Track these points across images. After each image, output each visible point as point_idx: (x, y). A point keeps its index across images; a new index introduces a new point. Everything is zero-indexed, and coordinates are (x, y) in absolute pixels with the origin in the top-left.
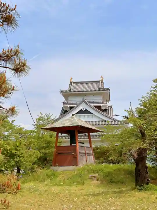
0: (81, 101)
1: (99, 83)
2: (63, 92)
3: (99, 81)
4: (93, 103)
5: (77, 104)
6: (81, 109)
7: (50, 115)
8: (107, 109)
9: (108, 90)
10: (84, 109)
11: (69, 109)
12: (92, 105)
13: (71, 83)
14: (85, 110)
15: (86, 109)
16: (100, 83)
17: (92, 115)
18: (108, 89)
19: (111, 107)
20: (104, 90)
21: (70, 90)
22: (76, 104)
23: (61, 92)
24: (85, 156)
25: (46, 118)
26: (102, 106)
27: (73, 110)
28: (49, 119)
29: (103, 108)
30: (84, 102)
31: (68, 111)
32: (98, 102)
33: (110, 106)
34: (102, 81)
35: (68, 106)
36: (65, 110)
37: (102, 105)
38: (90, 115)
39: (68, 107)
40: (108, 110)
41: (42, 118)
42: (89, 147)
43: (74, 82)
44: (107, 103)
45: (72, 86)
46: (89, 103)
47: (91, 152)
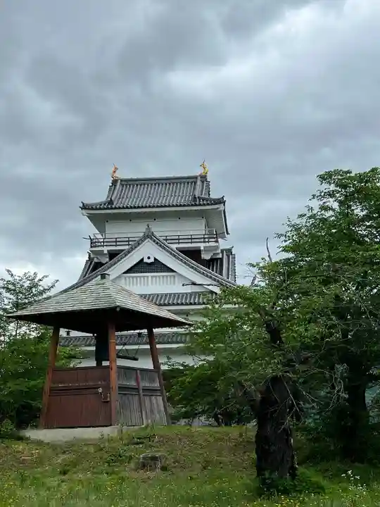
0: (142, 235)
1: (195, 183)
2: (89, 209)
3: (196, 178)
4: (178, 240)
5: (130, 243)
6: (143, 259)
7: (39, 277)
8: (217, 259)
9: (220, 203)
10: (149, 258)
11: (108, 259)
12: (174, 246)
13: (115, 182)
14: (152, 260)
15: (155, 259)
16: (199, 183)
17: (174, 276)
18: (221, 201)
19: (229, 251)
20: (208, 204)
21: (111, 202)
22: (129, 245)
23: (84, 207)
24: (137, 397)
25: (27, 284)
26: (202, 248)
27: (119, 261)
28: (34, 290)
29: (206, 256)
30: (151, 239)
31: (103, 264)
32: (192, 239)
33: (226, 250)
34: (204, 178)
35: (105, 250)
36: (96, 260)
37: (202, 246)
38: (167, 276)
39: (106, 252)
40: (221, 259)
41: (14, 284)
42: (150, 371)
43: (121, 181)
44: (217, 241)
45: (116, 193)
46: (166, 240)
47: (157, 385)
